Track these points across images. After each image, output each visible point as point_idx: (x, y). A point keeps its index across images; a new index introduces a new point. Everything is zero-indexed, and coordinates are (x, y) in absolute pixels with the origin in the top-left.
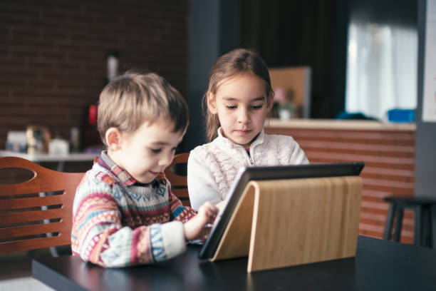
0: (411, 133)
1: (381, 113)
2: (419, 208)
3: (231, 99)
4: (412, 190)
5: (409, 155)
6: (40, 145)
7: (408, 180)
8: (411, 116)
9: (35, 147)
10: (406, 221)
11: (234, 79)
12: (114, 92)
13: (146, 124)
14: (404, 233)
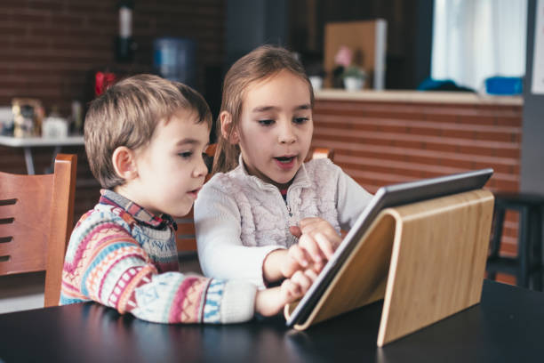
0: (515, 108)
1: (478, 83)
2: (525, 209)
3: (267, 109)
4: (516, 184)
5: (513, 138)
6: (29, 124)
7: (511, 170)
8: (517, 87)
9: (24, 128)
10: (508, 224)
11: (267, 79)
12: (105, 105)
13: (162, 123)
14: (506, 239)
